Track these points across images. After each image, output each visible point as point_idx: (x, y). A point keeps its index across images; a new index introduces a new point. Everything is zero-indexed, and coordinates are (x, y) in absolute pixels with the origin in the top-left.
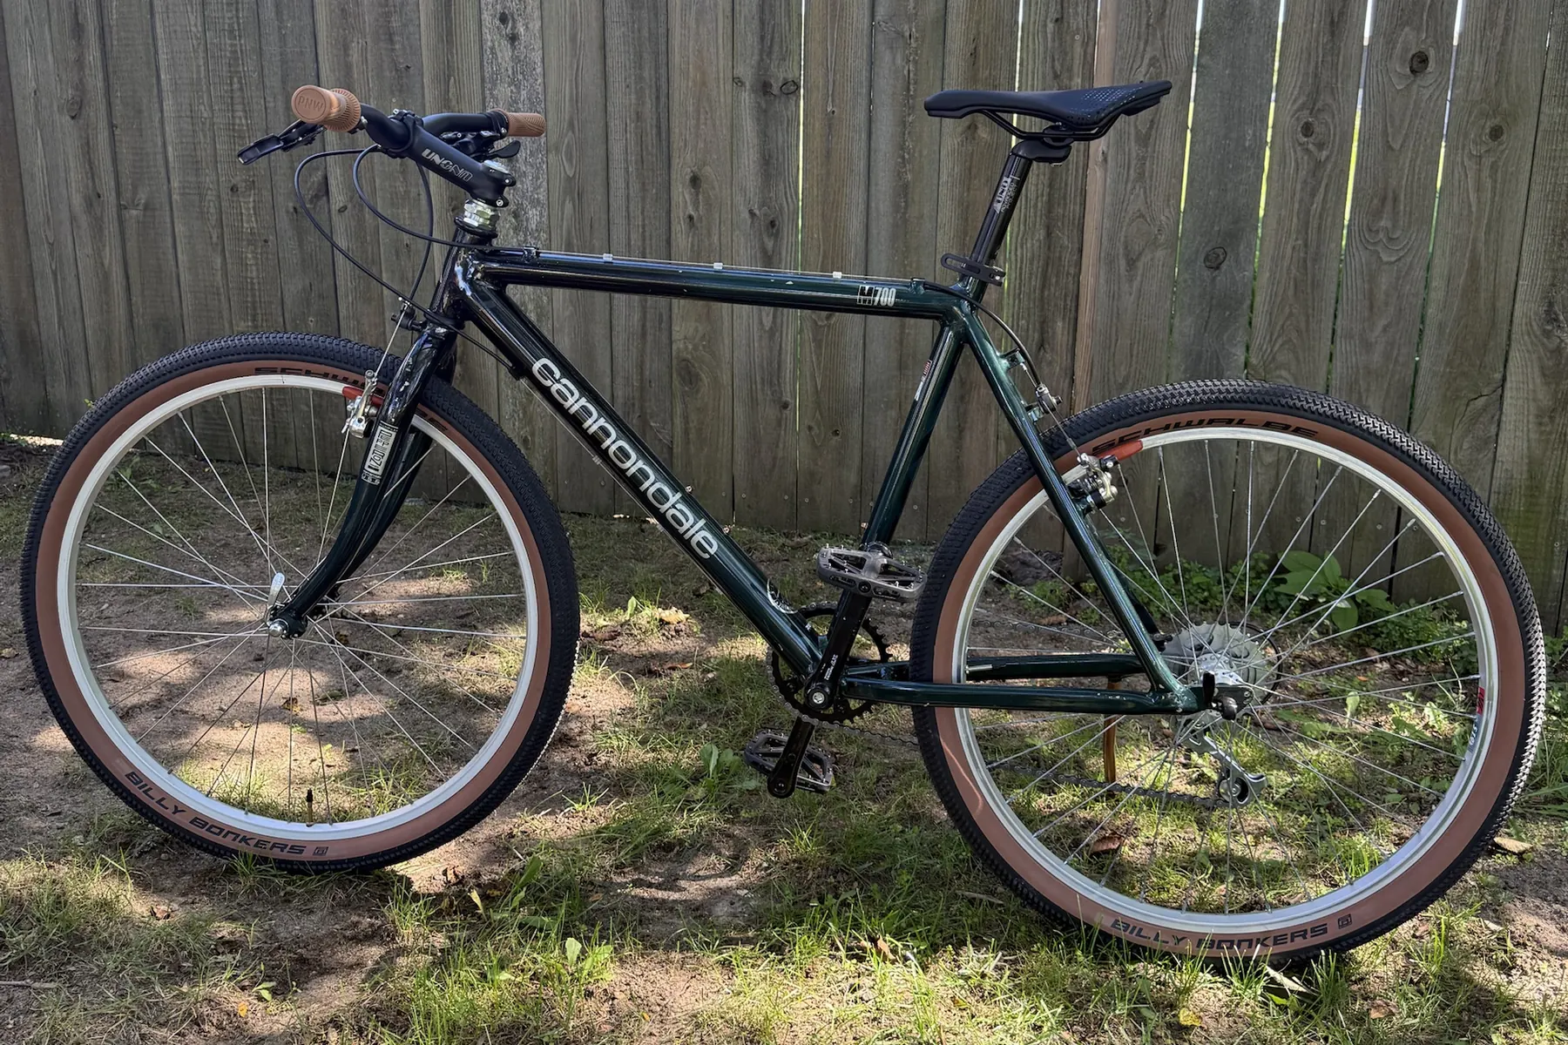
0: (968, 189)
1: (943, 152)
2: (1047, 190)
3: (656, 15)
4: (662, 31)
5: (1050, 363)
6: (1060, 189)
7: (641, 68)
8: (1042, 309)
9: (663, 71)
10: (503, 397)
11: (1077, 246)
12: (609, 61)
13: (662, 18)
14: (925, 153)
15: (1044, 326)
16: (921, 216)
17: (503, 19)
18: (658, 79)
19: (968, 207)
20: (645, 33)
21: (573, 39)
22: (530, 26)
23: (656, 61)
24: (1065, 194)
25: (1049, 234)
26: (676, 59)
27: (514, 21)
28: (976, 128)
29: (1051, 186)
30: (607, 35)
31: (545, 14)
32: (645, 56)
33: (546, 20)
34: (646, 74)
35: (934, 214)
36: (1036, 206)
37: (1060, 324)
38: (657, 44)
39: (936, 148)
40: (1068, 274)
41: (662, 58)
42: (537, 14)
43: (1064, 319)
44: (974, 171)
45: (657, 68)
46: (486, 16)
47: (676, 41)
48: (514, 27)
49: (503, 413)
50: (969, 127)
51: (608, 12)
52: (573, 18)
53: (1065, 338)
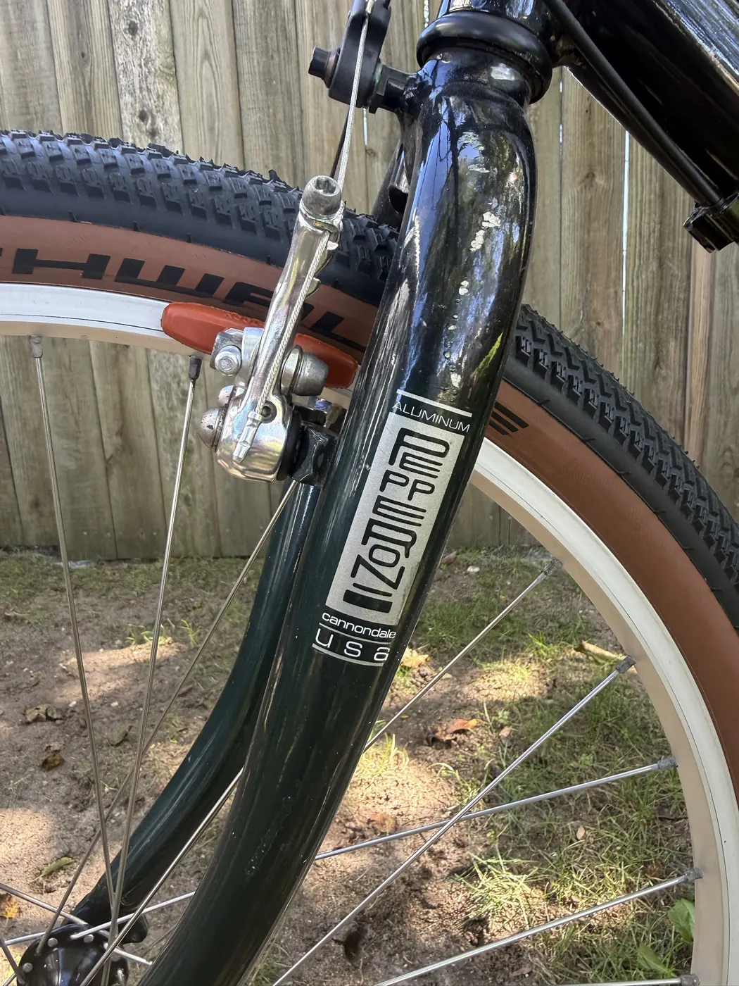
0: (589, 232)
1: (565, 201)
2: (658, 227)
3: (290, 99)
4: (296, 112)
5: (665, 379)
6: (670, 224)
7: (277, 148)
8: (657, 333)
9: (298, 150)
10: (163, 461)
11: (685, 273)
12: (247, 146)
13: (296, 101)
14: (547, 202)
15: (659, 347)
16: (546, 260)
17: (143, 117)
18: (294, 158)
19: (588, 247)
20: (280, 116)
21: (212, 129)
22: (169, 120)
23: (292, 141)
24: (674, 229)
25: (661, 265)
26: (311, 138)
27: (153, 118)
28: (594, 176)
29: (661, 223)
30: (244, 122)
31: (184, 106)
32: (281, 137)
33: (184, 116)
34: (283, 154)
35: (558, 256)
36: (649, 242)
37: (672, 344)
38: (292, 125)
39: (557, 197)
40: (679, 299)
41: (297, 138)
42: (175, 108)
43: (676, 338)
44: (593, 214)
45: (293, 147)
46: (126, 116)
47: (310, 121)
48: (153, 123)
49: (164, 475)
50: (587, 176)
51: (243, 100)
52: (210, 108)
53: (677, 357)
